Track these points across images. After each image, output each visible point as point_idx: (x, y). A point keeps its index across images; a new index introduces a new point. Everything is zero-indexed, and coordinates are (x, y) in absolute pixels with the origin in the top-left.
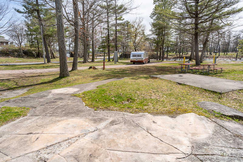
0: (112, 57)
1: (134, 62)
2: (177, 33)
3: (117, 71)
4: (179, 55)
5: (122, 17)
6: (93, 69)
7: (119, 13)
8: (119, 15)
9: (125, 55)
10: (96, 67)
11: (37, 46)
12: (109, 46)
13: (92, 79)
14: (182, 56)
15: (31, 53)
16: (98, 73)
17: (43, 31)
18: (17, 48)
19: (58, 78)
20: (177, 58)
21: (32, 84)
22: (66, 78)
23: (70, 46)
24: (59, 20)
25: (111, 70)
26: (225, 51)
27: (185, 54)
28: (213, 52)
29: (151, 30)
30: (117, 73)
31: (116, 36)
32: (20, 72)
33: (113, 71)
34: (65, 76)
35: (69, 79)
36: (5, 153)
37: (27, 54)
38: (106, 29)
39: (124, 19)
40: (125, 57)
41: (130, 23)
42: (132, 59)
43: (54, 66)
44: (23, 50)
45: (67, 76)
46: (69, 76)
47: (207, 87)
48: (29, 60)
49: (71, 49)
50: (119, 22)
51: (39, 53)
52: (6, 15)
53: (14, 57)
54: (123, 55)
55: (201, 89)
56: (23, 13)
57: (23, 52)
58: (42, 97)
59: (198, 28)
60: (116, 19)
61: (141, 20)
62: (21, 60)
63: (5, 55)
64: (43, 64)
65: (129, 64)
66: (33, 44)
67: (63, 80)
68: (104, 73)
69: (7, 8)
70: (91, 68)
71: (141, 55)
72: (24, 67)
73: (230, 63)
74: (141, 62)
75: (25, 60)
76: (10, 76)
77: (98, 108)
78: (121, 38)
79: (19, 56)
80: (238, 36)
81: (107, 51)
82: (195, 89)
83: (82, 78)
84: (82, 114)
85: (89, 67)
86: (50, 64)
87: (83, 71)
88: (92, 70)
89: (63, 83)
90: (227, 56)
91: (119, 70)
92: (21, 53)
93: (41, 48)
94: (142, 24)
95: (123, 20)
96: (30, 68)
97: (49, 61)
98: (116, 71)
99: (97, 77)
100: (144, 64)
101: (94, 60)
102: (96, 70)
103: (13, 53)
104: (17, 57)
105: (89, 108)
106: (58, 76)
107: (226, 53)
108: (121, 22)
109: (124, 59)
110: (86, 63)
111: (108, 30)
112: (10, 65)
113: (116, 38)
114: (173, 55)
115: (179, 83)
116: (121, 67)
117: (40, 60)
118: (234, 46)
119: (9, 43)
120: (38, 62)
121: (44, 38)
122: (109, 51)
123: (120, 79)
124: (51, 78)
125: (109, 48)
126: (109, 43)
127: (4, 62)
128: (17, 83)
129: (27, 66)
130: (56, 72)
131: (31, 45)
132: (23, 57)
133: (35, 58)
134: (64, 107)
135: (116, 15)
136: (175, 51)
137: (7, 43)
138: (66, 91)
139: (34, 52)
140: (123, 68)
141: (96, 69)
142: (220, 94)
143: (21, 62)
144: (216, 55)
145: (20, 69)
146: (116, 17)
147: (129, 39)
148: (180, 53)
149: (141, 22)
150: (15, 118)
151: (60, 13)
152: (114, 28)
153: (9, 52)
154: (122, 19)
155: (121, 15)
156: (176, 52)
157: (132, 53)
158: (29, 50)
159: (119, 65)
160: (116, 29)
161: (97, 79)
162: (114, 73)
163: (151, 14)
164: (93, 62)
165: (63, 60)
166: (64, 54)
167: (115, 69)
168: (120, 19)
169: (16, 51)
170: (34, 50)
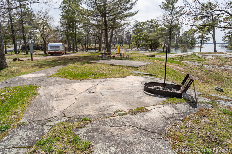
1: (52, 54)
2: (81, 26)
4: (85, 47)
12: (14, 37)
14: (87, 48)
20: (83, 50)
22: (6, 69)
26: (121, 43)
27: (90, 46)
28: (112, 44)
29: (60, 22)
35: (10, 70)
42: (51, 51)
46: (8, 67)
47: (128, 65)
55: (126, 66)
59: (107, 25)
61: (47, 11)
71: (59, 47)
73: (128, 52)
74: (60, 54)
80: (128, 31)
82: (123, 66)
90: (123, 47)
94: (48, 14)
100: (62, 55)
107: (122, 45)
113: (23, 29)
114: (80, 47)
115: (112, 65)
118: (126, 39)
122: (14, 42)
125: (14, 39)
126: (13, 34)
136: (80, 42)
141: (21, 60)
142: (137, 67)
144: (115, 46)
148: (85, 44)
149: (47, 13)
156: (82, 44)
157: (50, 45)
163: (60, 7)
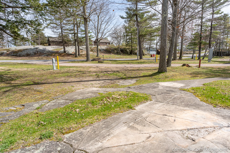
0: (202, 54)
3: (216, 70)
5: (220, 11)
6: (187, 66)
7: (217, 7)
8: (217, 9)
9: (217, 52)
10: (190, 65)
11: (131, 45)
12: (201, 43)
13: (190, 76)
15: (126, 51)
16: (194, 71)
17: (139, 32)
18: (116, 47)
19: (156, 73)
21: (136, 76)
22: (164, 73)
23: (157, 45)
24: (164, 21)
25: (207, 68)
30: (216, 72)
31: (211, 32)
32: (123, 66)
33: (211, 70)
34: (163, 71)
35: (167, 75)
36: (156, 125)
37: (123, 52)
38: (199, 25)
39: (222, 12)
40: (218, 55)
41: (228, 16)
43: (147, 62)
44: (120, 49)
45: (165, 72)
46: (167, 72)
48: (125, 56)
49: (158, 47)
50: (215, 16)
51: (132, 50)
52: (113, 22)
53: (114, 54)
54: (215, 52)
56: (125, 18)
57: (120, 50)
58: (154, 87)
60: (213, 14)
62: (119, 56)
63: (109, 53)
64: (136, 60)
65: (227, 63)
66: (128, 43)
67: (161, 75)
68: (201, 71)
69: (114, 16)
70: (184, 65)
72: (124, 62)
75: (122, 56)
76: (117, 69)
77: (216, 105)
78: (216, 34)
79: (117, 53)
81: (197, 49)
83: (179, 74)
84: (202, 108)
85: (182, 65)
86: (142, 61)
87: (177, 68)
88: (185, 67)
89: (162, 77)
91: (218, 69)
92: (119, 51)
93: (134, 46)
95: (221, 14)
96: (128, 63)
97: (141, 58)
98: (214, 70)
99: (195, 75)
101: (181, 58)
102: (190, 68)
103: (114, 51)
104: (116, 54)
105: (206, 104)
106: (156, 71)
108: (219, 15)
109: (216, 57)
110: (175, 60)
111: (201, 26)
112: (113, 60)
113: (211, 35)
116: (218, 66)
117: (133, 57)
119: (111, 43)
120: (131, 58)
121: (139, 38)
122: (200, 48)
123: (226, 79)
124: (150, 73)
125: (200, 46)
126: (201, 40)
127: (108, 58)
128: (125, 74)
129: (125, 62)
130: (151, 67)
131: (127, 44)
132: (120, 54)
133: (129, 55)
134: (180, 98)
135: (213, 10)
137: (109, 43)
138: (172, 85)
139: (128, 50)
140: (223, 67)
141: (190, 66)
143: (119, 58)
145: (121, 64)
146: (213, 11)
147: (225, 35)
150: (145, 101)
151: (166, 14)
152: (209, 24)
153: (111, 50)
154: (220, 12)
155: (219, 8)
158: (125, 48)
159: (214, 63)
160: (212, 25)
161: (195, 77)
162: (213, 72)
164: (180, 59)
165: (163, 57)
166: (165, 52)
167: (213, 68)
168: (217, 13)
169: (116, 49)
170: (128, 49)
